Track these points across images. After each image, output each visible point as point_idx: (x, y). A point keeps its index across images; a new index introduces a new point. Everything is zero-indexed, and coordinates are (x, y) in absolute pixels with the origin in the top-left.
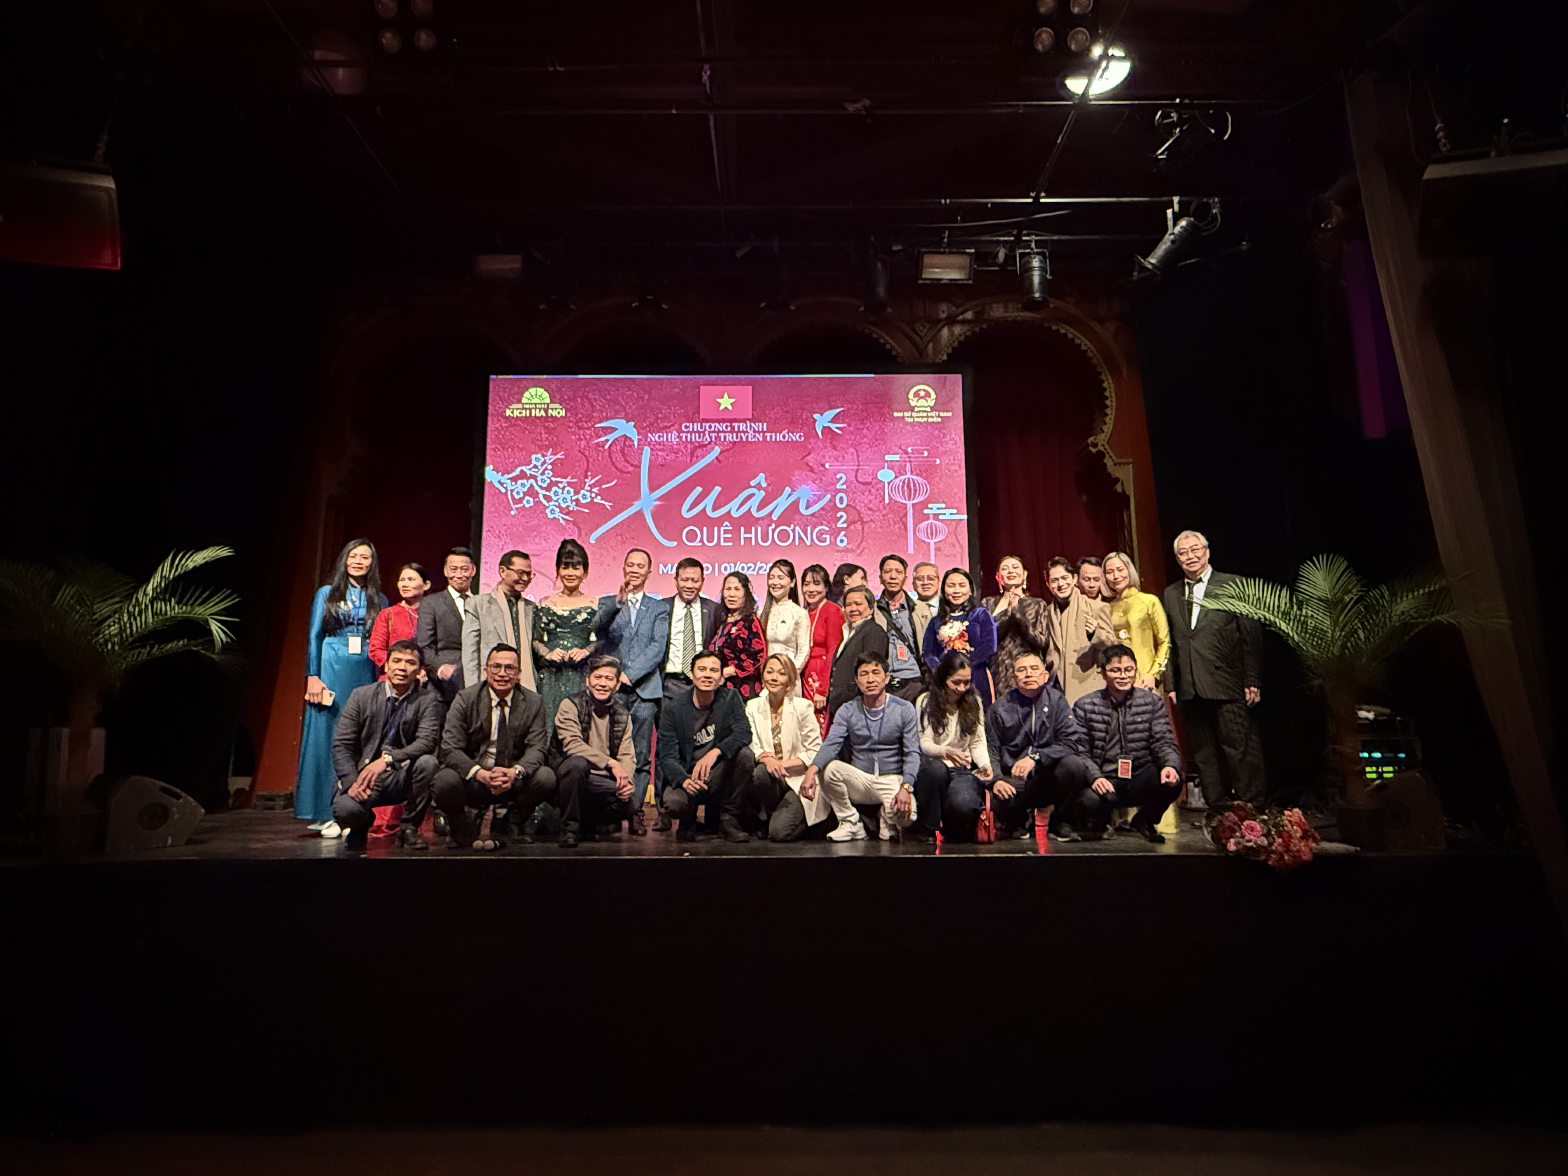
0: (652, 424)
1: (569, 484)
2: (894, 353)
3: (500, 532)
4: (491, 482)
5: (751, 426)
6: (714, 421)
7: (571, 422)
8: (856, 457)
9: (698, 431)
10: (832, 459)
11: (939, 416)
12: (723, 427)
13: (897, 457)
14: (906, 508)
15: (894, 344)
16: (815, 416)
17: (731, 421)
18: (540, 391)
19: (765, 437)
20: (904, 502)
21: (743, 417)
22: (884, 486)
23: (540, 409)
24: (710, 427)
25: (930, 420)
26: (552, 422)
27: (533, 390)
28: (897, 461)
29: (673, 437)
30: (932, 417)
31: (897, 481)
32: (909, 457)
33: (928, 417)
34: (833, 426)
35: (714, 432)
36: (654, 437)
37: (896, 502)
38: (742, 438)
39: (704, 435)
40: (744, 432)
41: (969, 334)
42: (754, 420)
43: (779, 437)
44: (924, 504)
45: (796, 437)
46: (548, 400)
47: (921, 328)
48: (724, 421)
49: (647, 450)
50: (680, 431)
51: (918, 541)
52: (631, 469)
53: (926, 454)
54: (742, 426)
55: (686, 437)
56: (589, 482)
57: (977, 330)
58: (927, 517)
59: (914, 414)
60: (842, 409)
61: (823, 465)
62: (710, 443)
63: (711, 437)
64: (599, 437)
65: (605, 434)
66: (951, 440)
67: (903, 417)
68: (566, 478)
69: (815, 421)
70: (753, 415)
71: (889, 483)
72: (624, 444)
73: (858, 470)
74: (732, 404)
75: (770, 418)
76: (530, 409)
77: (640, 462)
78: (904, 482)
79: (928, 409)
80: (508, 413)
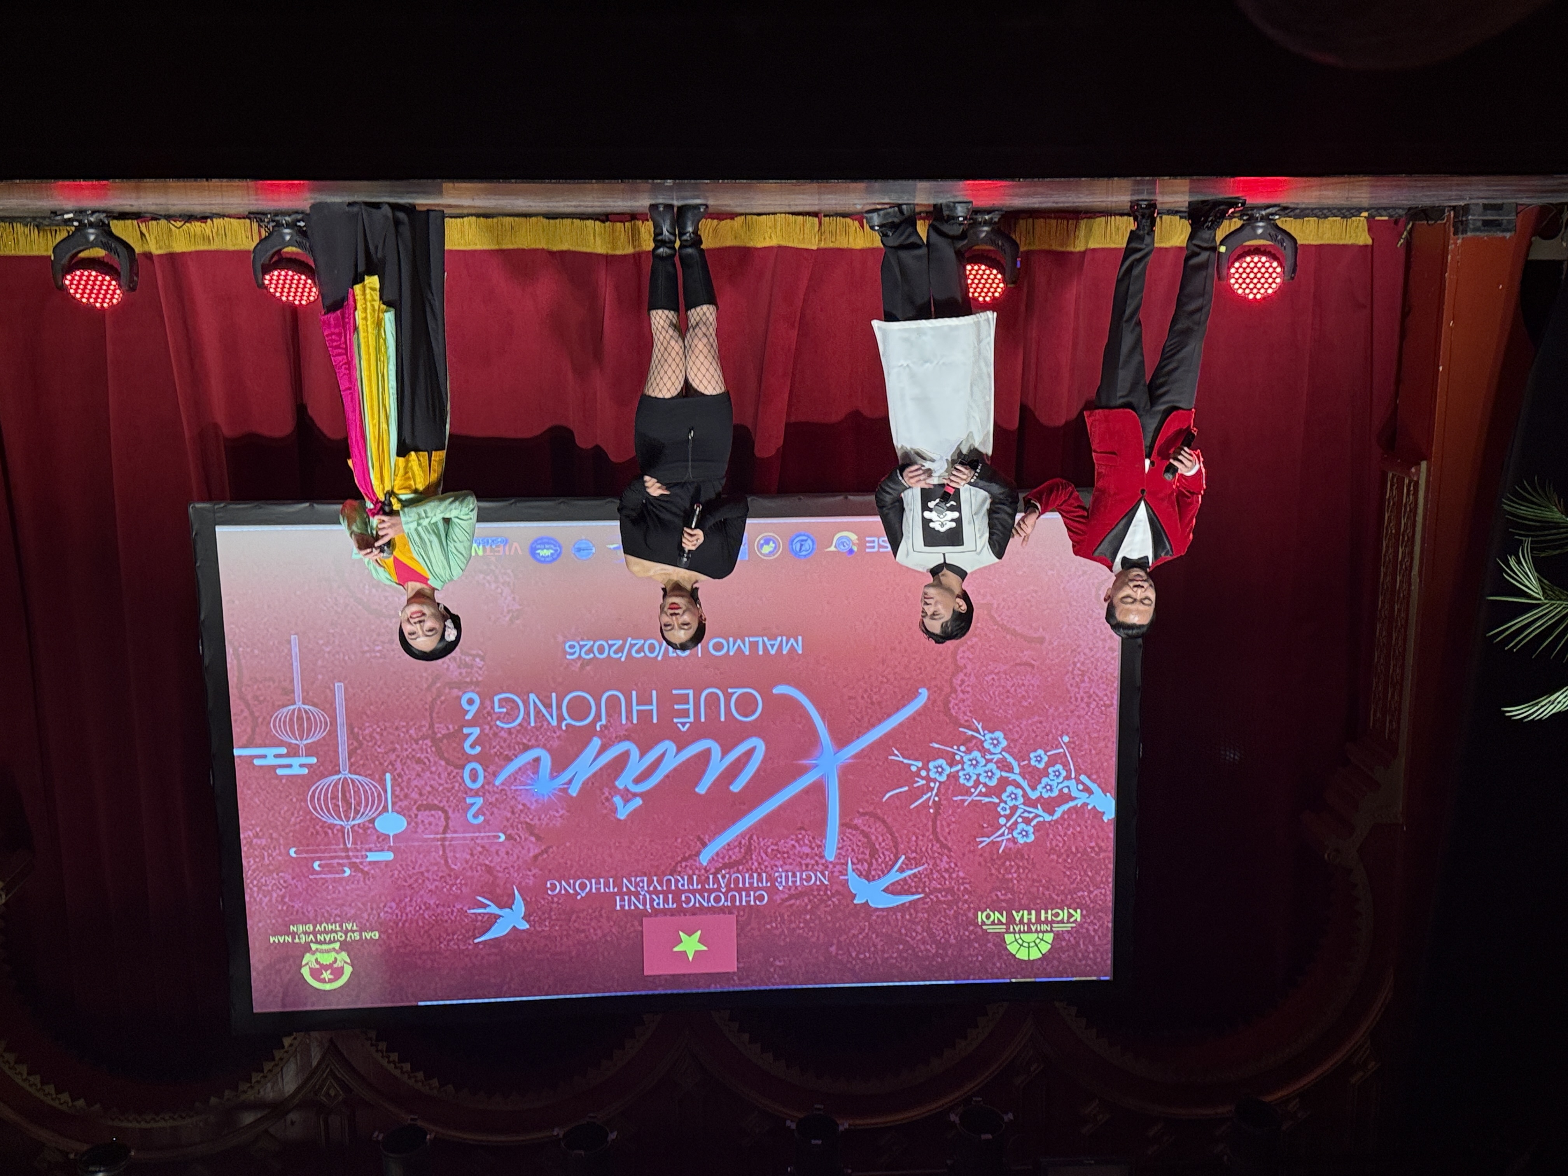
0: (822, 901)
1: (968, 792)
2: (383, 1046)
3: (1088, 704)
4: (1105, 792)
5: (645, 904)
6: (711, 910)
7: (966, 901)
8: (450, 855)
9: (739, 891)
10: (493, 849)
11: (294, 935)
12: (697, 900)
13: (372, 857)
14: (351, 765)
15: (384, 1062)
16: (524, 926)
17: (680, 911)
18: (1022, 955)
19: (618, 884)
20: (354, 777)
21: (660, 918)
22: (393, 804)
23: (1021, 921)
24: (717, 899)
25: (310, 927)
26: (999, 900)
27: (1035, 955)
28: (370, 850)
29: (785, 880)
30: (306, 933)
31: (371, 815)
32: (348, 857)
33: (314, 933)
34: (493, 909)
35: (710, 891)
36: (818, 878)
37: (371, 776)
38: (660, 883)
39: (728, 885)
40: (656, 892)
41: (243, 1086)
42: (640, 915)
43: (592, 886)
44: (316, 774)
45: (560, 887)
46: (1009, 938)
47: (332, 1093)
48: (694, 911)
49: (830, 854)
50: (772, 890)
51: (329, 707)
52: (858, 821)
53: (316, 865)
54: (659, 902)
55: (760, 879)
56: (931, 796)
57: (227, 1093)
58: (310, 751)
59: (340, 936)
60: (476, 941)
61: (509, 837)
62: (718, 870)
63: (716, 880)
64: (915, 875)
65: (905, 880)
66: (269, 893)
67: (361, 930)
68: (974, 803)
69: (526, 918)
70: (641, 925)
71: (385, 809)
72: (870, 865)
73: (444, 832)
74: (680, 941)
75: (608, 919)
76: (1039, 921)
77: (842, 833)
78: (357, 812)
79: (314, 947)
80: (1077, 916)
